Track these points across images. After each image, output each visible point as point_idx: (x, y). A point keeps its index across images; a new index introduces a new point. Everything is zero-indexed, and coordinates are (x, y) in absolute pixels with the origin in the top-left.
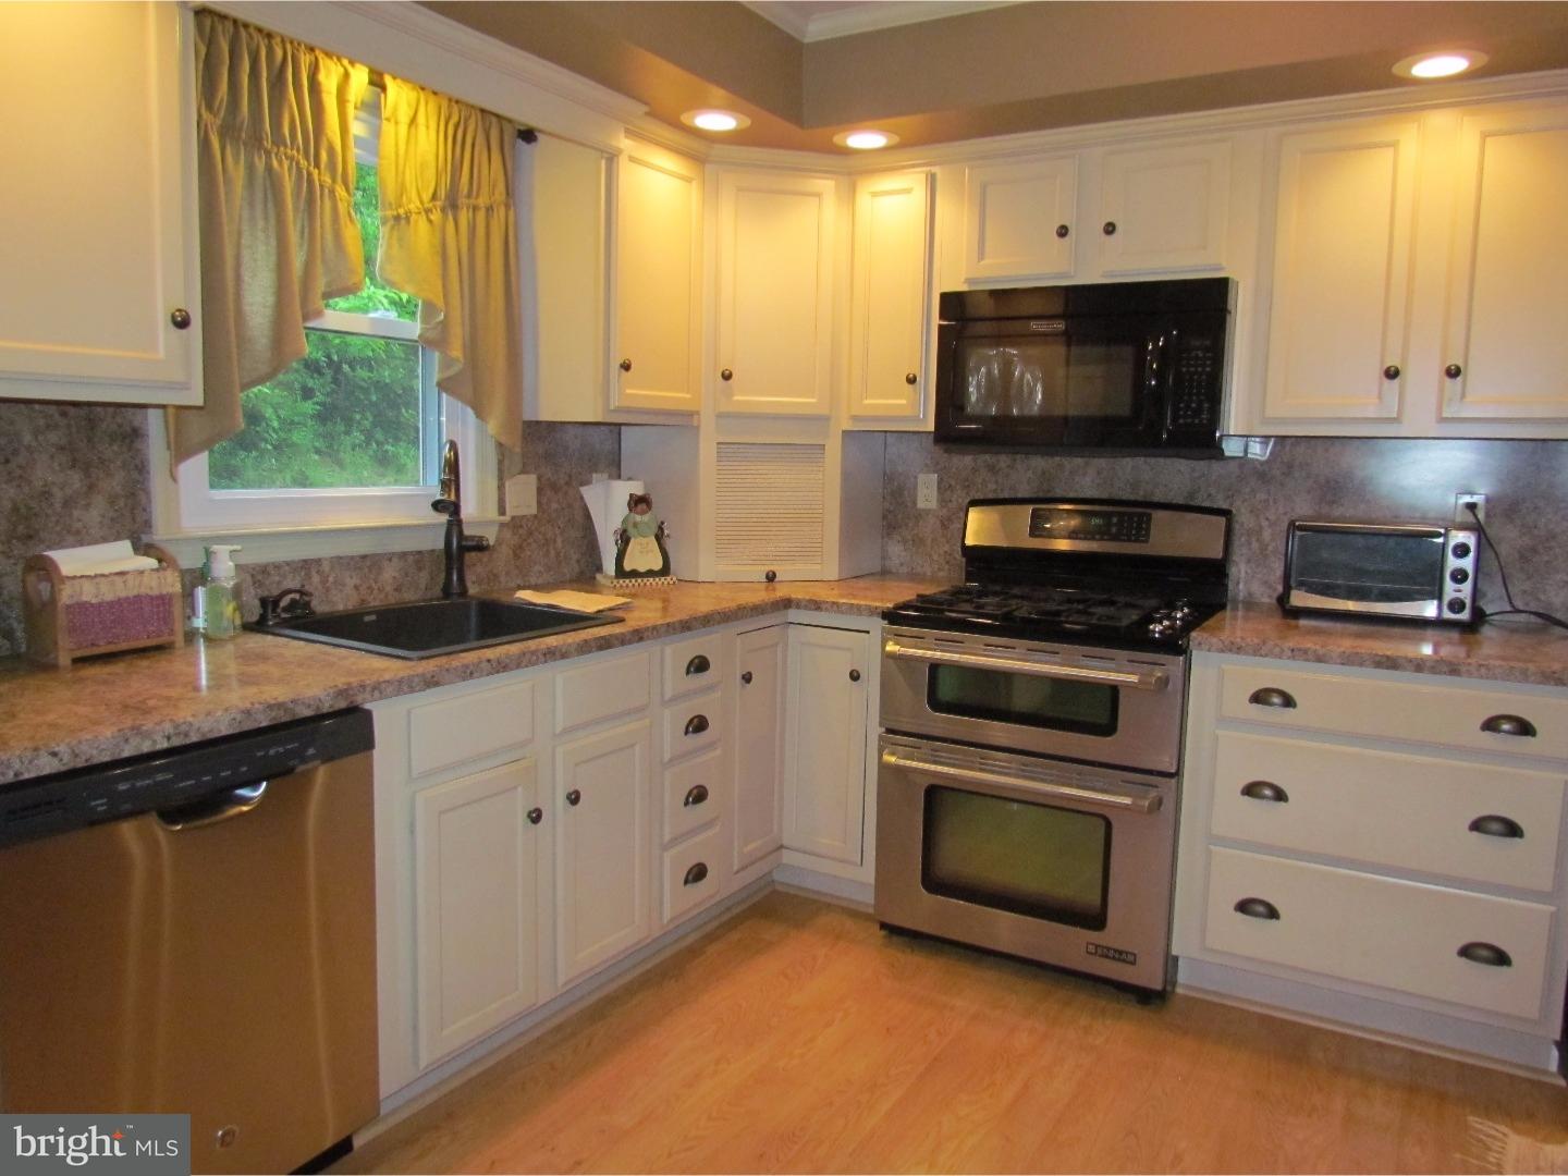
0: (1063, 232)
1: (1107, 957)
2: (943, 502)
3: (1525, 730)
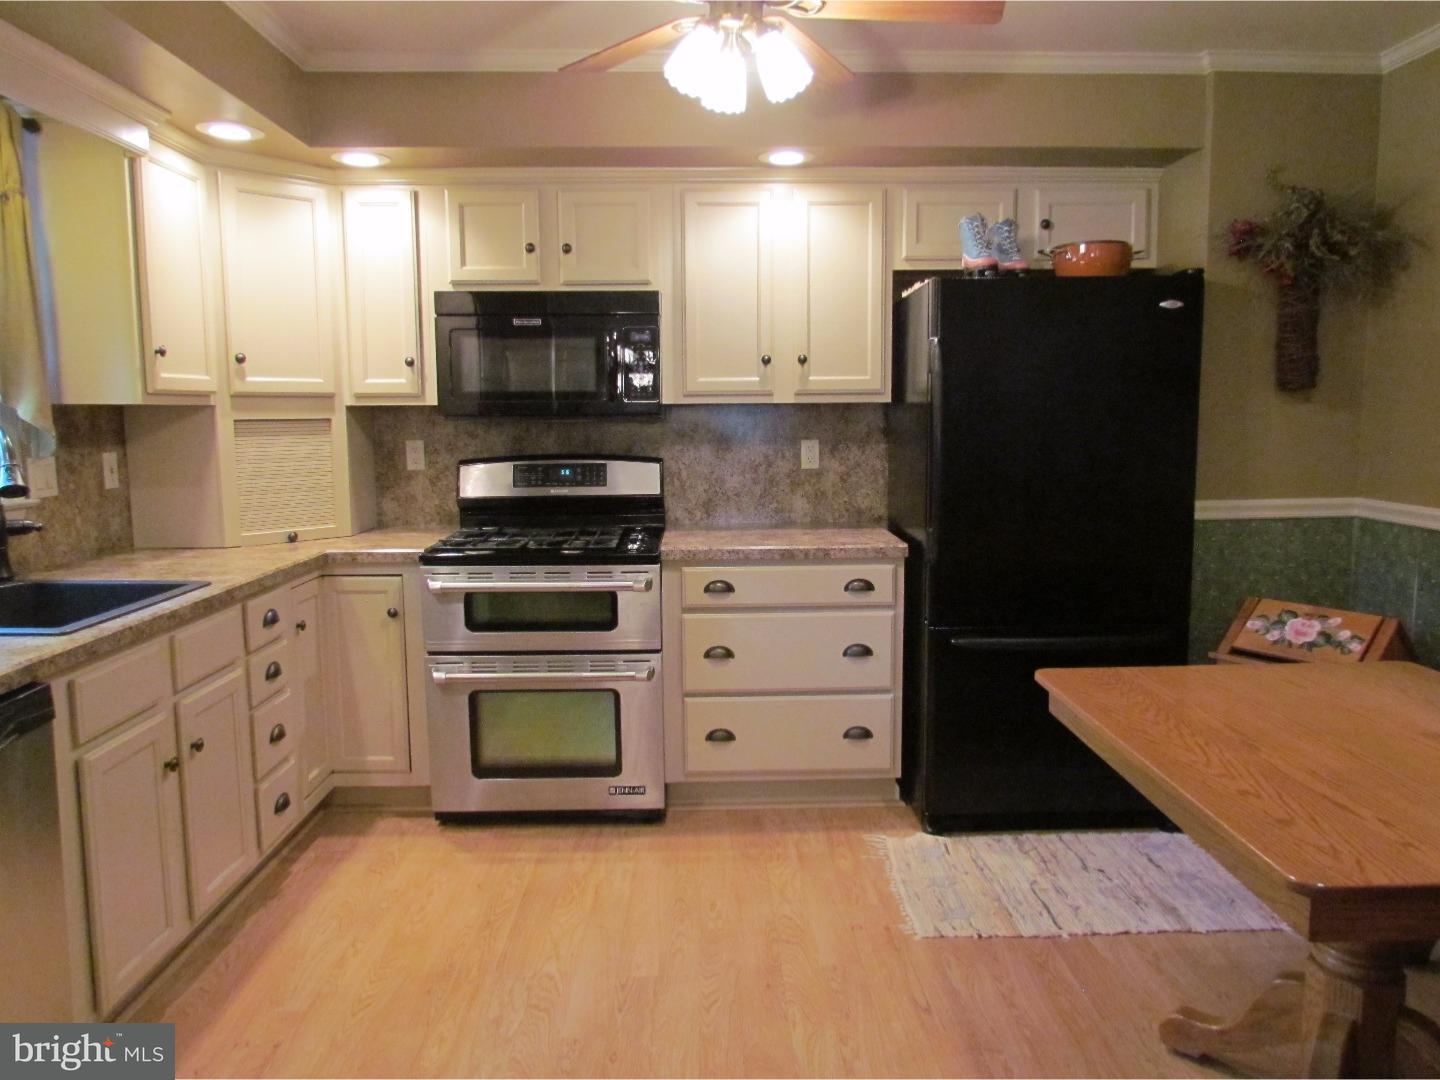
0: (531, 249)
1: (624, 793)
2: (430, 463)
3: (868, 587)
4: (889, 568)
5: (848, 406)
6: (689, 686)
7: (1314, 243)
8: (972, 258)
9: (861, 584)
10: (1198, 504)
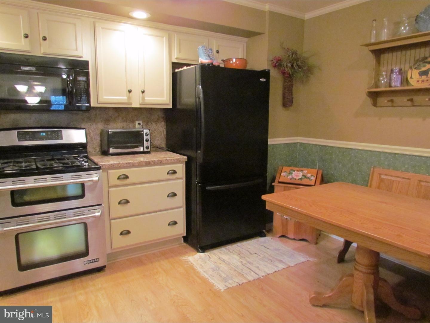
0: (26, 36)
1: (91, 263)
3: (175, 172)
4: (181, 165)
5: (151, 109)
6: (113, 216)
7: (295, 65)
8: (204, 60)
9: (172, 171)
10: (269, 140)
